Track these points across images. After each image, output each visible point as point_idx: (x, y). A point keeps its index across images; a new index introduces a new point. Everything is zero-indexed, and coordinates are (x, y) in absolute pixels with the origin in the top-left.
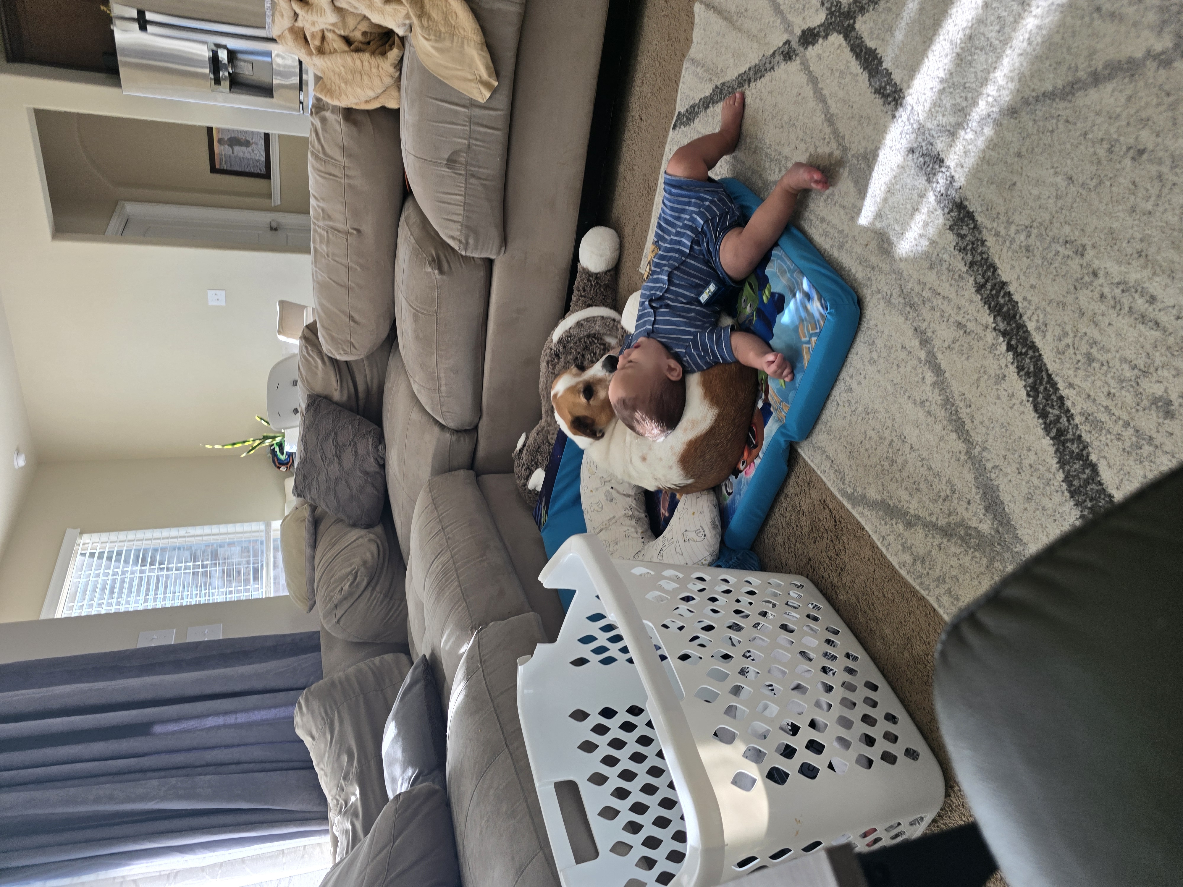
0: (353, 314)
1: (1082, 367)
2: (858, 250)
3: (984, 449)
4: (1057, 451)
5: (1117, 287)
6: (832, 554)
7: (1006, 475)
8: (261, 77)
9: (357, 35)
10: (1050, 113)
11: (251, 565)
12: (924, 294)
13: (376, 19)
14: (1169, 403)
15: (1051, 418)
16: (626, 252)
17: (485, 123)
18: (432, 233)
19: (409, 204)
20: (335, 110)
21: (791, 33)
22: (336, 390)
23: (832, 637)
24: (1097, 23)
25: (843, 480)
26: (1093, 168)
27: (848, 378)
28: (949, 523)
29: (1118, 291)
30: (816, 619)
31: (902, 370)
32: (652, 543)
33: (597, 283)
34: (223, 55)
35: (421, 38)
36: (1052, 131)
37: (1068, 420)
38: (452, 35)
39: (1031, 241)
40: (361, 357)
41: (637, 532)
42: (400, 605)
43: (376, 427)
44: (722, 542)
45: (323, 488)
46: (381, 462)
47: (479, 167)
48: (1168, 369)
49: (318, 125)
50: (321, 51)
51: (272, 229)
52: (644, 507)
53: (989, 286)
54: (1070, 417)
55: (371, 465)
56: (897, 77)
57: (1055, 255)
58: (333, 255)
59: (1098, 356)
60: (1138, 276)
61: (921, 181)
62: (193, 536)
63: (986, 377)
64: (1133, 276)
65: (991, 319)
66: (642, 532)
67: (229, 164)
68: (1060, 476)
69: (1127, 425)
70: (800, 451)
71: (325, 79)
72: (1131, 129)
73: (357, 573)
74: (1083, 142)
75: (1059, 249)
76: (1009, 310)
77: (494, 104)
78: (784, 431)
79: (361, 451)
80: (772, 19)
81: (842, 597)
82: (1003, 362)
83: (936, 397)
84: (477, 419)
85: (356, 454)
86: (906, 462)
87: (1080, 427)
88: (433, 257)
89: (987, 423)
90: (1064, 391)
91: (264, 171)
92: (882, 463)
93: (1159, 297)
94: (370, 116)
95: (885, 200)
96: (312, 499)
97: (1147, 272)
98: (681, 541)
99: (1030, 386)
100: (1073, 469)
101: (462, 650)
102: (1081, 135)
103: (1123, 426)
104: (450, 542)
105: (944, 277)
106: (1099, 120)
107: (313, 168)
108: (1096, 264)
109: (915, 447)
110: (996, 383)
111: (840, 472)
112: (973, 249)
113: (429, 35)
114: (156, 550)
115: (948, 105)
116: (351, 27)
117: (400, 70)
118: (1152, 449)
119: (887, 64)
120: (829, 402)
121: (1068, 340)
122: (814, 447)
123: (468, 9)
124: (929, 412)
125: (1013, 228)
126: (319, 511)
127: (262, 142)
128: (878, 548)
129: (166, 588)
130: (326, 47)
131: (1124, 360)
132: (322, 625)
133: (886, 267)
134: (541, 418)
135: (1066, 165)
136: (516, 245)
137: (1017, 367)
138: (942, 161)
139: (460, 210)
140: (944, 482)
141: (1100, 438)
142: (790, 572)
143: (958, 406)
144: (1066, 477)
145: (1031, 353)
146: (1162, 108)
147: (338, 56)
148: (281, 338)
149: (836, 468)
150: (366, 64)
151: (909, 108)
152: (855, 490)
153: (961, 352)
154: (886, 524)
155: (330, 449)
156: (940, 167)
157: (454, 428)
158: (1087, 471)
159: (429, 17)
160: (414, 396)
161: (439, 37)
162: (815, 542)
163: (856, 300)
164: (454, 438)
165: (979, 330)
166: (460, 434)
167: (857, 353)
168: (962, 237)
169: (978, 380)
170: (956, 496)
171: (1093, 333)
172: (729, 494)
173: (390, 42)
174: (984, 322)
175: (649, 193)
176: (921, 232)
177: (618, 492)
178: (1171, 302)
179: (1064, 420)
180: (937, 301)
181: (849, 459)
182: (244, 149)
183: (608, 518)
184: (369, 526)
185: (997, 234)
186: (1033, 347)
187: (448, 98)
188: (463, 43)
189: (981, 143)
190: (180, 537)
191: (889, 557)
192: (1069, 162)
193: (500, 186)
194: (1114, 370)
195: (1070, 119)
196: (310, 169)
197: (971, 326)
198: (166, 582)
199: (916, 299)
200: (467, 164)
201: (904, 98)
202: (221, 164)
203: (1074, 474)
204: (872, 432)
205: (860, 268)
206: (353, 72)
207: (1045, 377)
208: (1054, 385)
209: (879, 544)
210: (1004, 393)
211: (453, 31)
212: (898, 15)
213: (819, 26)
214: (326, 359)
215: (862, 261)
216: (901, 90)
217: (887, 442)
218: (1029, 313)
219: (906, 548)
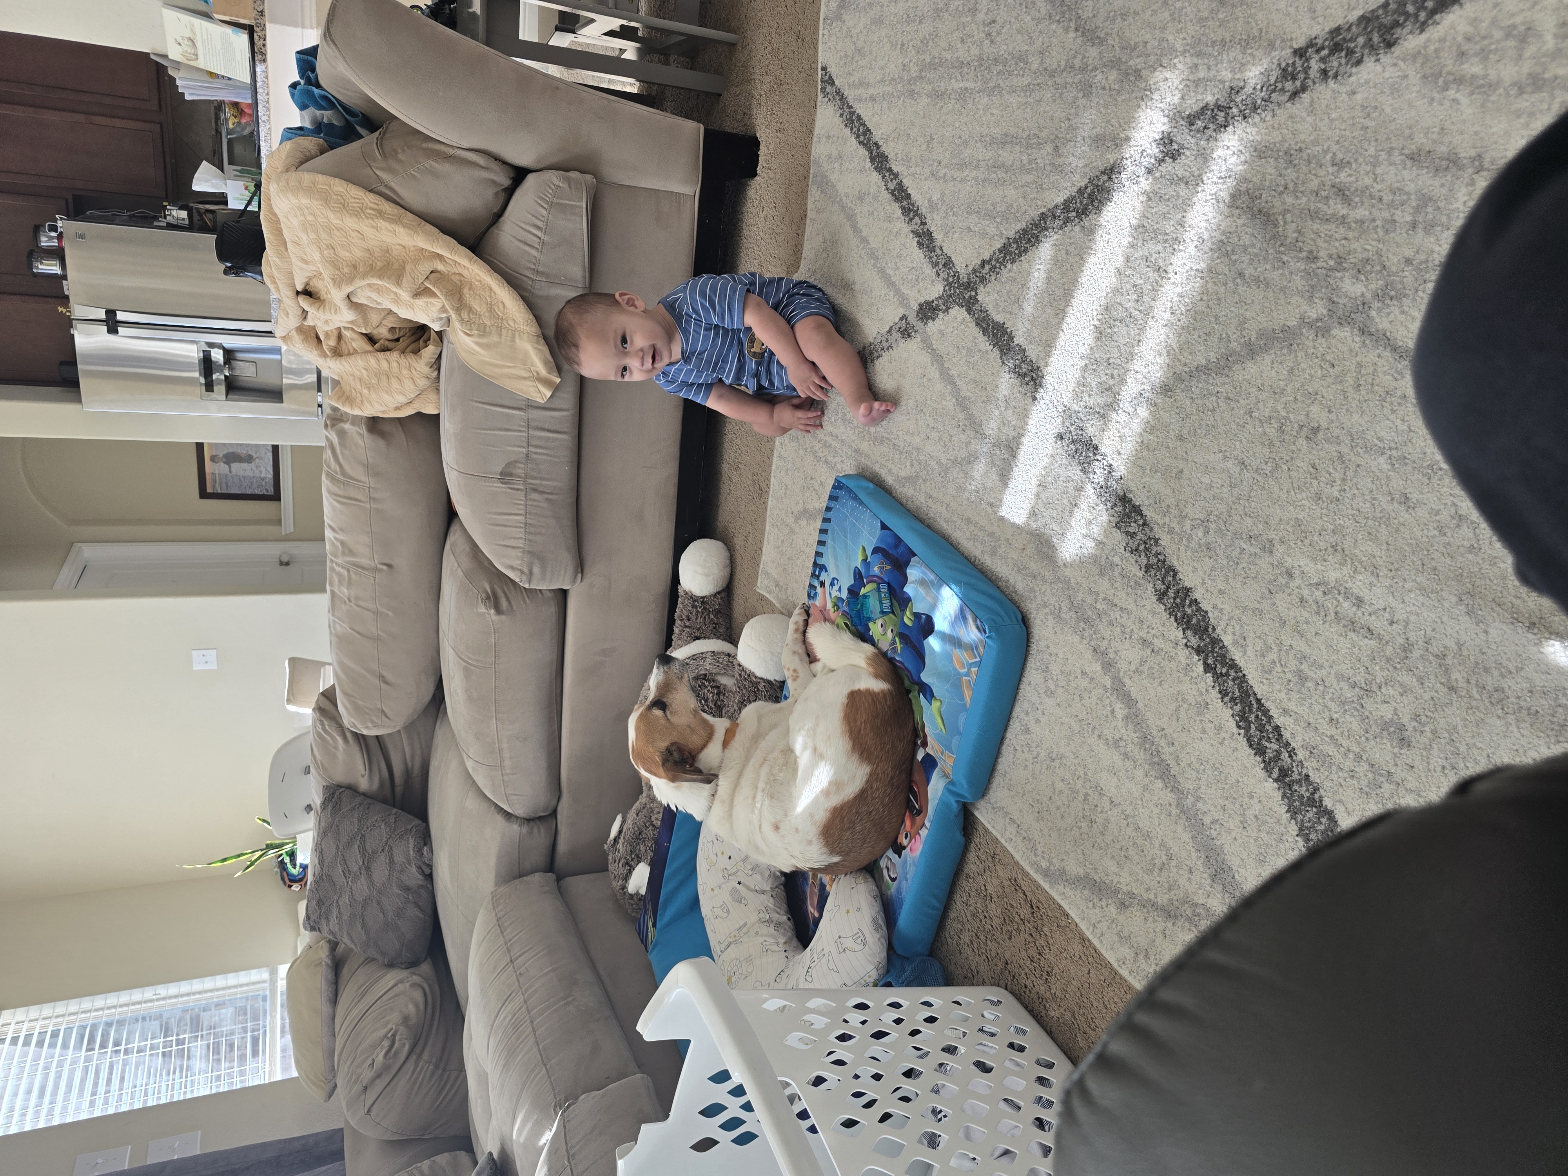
0: (384, 673)
1: (1294, 688)
2: (1014, 555)
3: (1198, 799)
4: (1284, 796)
5: (1317, 589)
6: (1033, 952)
7: (1229, 831)
8: (267, 379)
9: (383, 333)
10: (1208, 389)
11: (249, 1034)
12: (1098, 606)
13: (405, 313)
14: (1402, 728)
15: (1270, 754)
16: (739, 568)
17: (546, 426)
18: (486, 563)
19: (455, 528)
20: (356, 420)
21: (907, 306)
22: (363, 776)
23: (1045, 1073)
24: (1241, 289)
25: (1034, 849)
26: (1266, 451)
27: (1022, 715)
28: (1171, 900)
29: (1319, 594)
30: (1021, 1049)
31: (1086, 702)
32: (799, 957)
33: (705, 608)
34: (217, 356)
35: (460, 333)
36: (1213, 410)
37: (1290, 756)
38: (500, 328)
39: (1211, 538)
40: (397, 729)
41: (777, 943)
42: (457, 1078)
43: (420, 822)
44: (890, 948)
45: (345, 917)
46: (427, 871)
47: (542, 479)
48: (1392, 686)
49: (335, 439)
50: (337, 353)
51: (282, 563)
52: (785, 906)
53: (1171, 593)
54: (1292, 753)
55: (413, 877)
56: (1032, 353)
57: (1240, 554)
58: (357, 598)
59: (1311, 674)
60: (1337, 575)
61: (1076, 472)
62: (164, 998)
63: (1185, 706)
64: (1333, 575)
65: (1180, 634)
66: (785, 943)
67: (224, 485)
68: (1293, 829)
69: (1359, 758)
70: (976, 813)
71: (343, 385)
72: (1299, 404)
73: (394, 1035)
74: (1249, 421)
75: (1244, 546)
76: (1198, 621)
77: (557, 403)
78: (952, 788)
79: (399, 858)
80: (884, 292)
81: (1052, 1013)
82: (1202, 686)
83: (1130, 735)
84: (555, 801)
85: (392, 862)
86: (1107, 821)
87: (1306, 764)
88: (487, 593)
89: (1196, 765)
90: (1279, 720)
91: (271, 491)
92: (1079, 824)
93: (1366, 598)
94: (402, 425)
95: (1037, 495)
96: (331, 932)
97: (1347, 570)
98: (834, 951)
99: (1238, 715)
100: (1306, 818)
101: (543, 1141)
102: (1246, 413)
103: (1355, 760)
104: (522, 979)
105: (1117, 585)
106: (1264, 396)
107: (329, 492)
108: (1289, 562)
109: (1116, 801)
110: (1199, 714)
111: (1030, 840)
112: (1146, 549)
113: (471, 330)
114: (109, 1025)
115: (1094, 384)
116: (375, 324)
117: (439, 369)
118: (1393, 787)
119: (1019, 339)
120: (1004, 747)
121: (1273, 656)
122: (993, 808)
123: (518, 298)
124: (1125, 754)
125: (1188, 524)
126: (341, 948)
127: (270, 456)
128: (1089, 940)
129: (122, 1079)
130: (344, 348)
131: (1340, 677)
132: (346, 1120)
133: (1048, 575)
134: (642, 793)
135: (1235, 448)
136: (596, 571)
137: (1220, 692)
138: (1096, 448)
139: (520, 533)
140: (1157, 845)
141: (1332, 777)
142: (984, 983)
143: (1158, 745)
144: (1301, 830)
145: (1232, 673)
146: (1329, 380)
147: (358, 357)
148: (291, 708)
149: (1025, 834)
150: (395, 364)
151: (1051, 388)
152: (1050, 861)
153: (1151, 676)
154: (1094, 907)
155: (355, 859)
156: (1095, 454)
157: (524, 816)
158: (1323, 820)
159: (470, 310)
160: (468, 776)
161: (483, 331)
162: (1010, 939)
163: (1020, 618)
164: (525, 829)
165: (1168, 647)
166: (532, 823)
167: (1030, 684)
168: (1132, 535)
169: (1177, 710)
170: (1174, 863)
171: (1300, 645)
172: (893, 880)
173: (425, 337)
174: (1172, 638)
175: (760, 496)
176: (1084, 531)
177: (748, 888)
178: (1381, 604)
179: (1285, 755)
180: (1115, 614)
181: (1038, 821)
182: (245, 465)
183: (737, 926)
184: (412, 964)
185: (1171, 531)
186: (1234, 666)
187: (499, 402)
188: (514, 336)
189: (1136, 426)
190: (146, 1002)
191: (1103, 952)
192: (1237, 443)
193: (571, 499)
194: (1331, 690)
195: (1231, 396)
196: (325, 493)
197: (1158, 643)
198: (123, 1071)
199: (1090, 613)
200: (527, 476)
201: (1043, 377)
202: (214, 486)
203: (1309, 825)
204: (1061, 784)
205: (1020, 578)
206: (378, 375)
207: (1253, 702)
208: (1266, 712)
209: (1088, 934)
210: (1211, 725)
211: (500, 323)
212: (1023, 285)
213: (937, 299)
214: (349, 735)
215: (1021, 569)
216: (1038, 368)
217: (1081, 797)
218: (1223, 624)
219: (1124, 938)
